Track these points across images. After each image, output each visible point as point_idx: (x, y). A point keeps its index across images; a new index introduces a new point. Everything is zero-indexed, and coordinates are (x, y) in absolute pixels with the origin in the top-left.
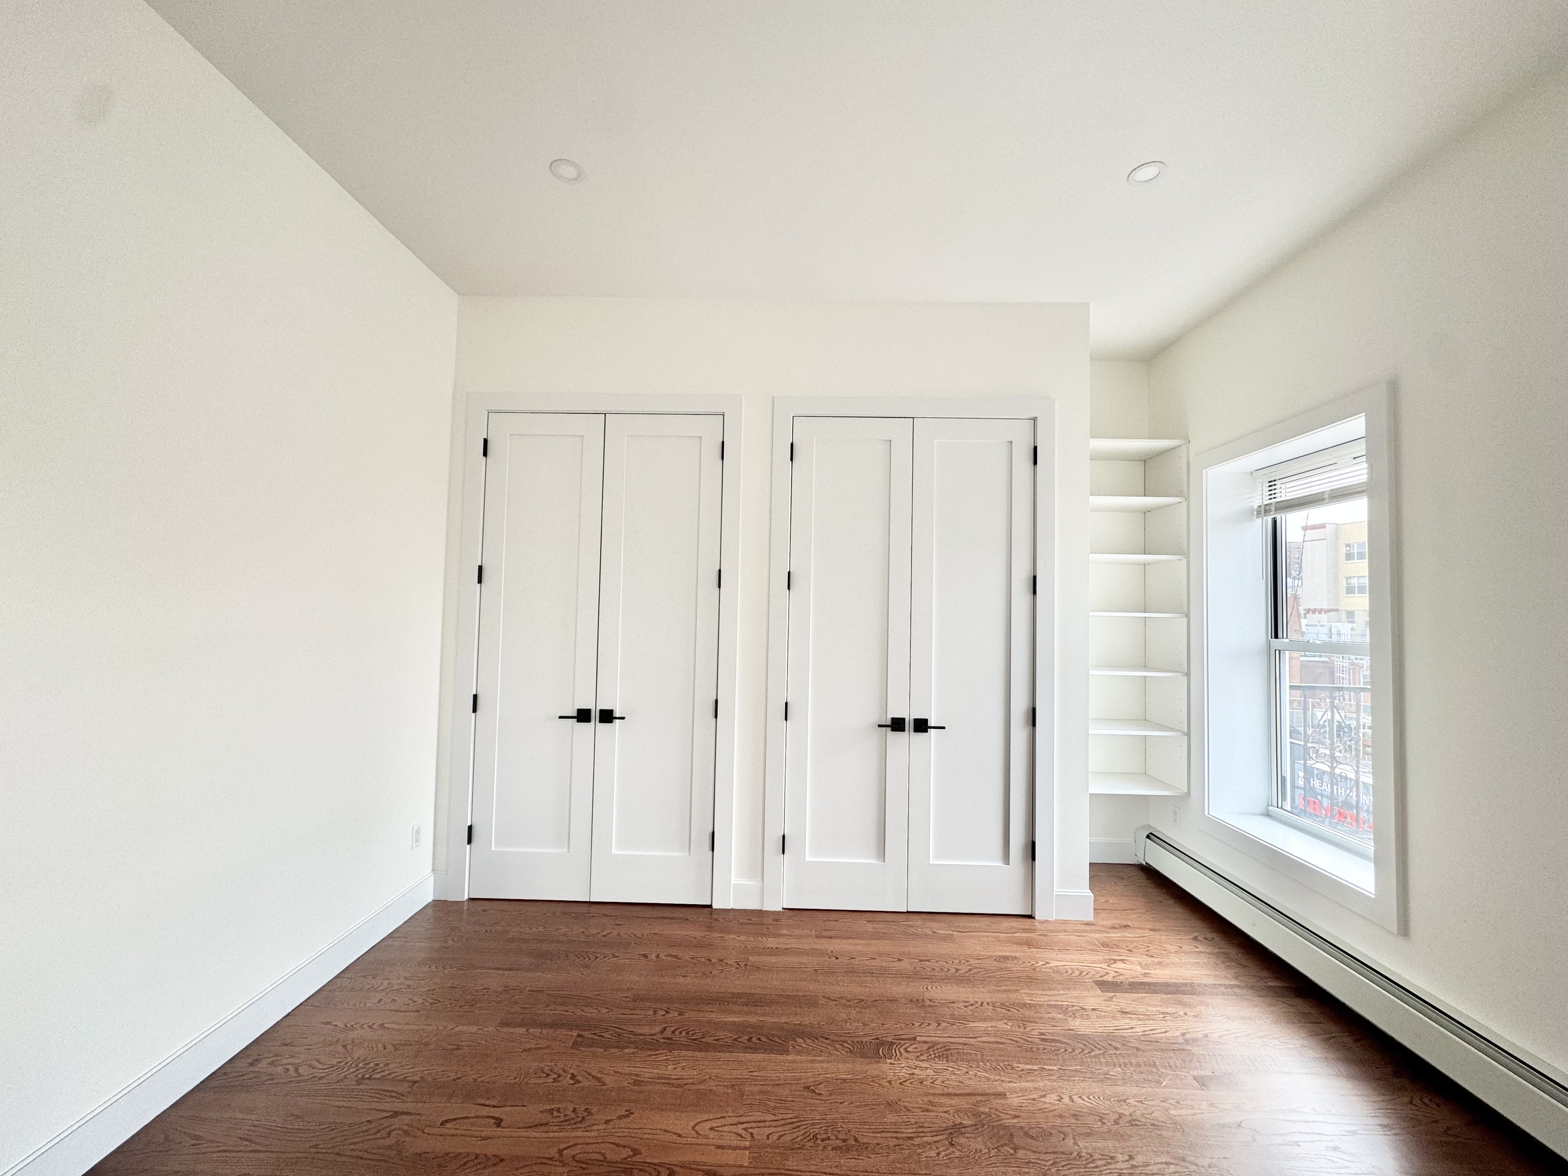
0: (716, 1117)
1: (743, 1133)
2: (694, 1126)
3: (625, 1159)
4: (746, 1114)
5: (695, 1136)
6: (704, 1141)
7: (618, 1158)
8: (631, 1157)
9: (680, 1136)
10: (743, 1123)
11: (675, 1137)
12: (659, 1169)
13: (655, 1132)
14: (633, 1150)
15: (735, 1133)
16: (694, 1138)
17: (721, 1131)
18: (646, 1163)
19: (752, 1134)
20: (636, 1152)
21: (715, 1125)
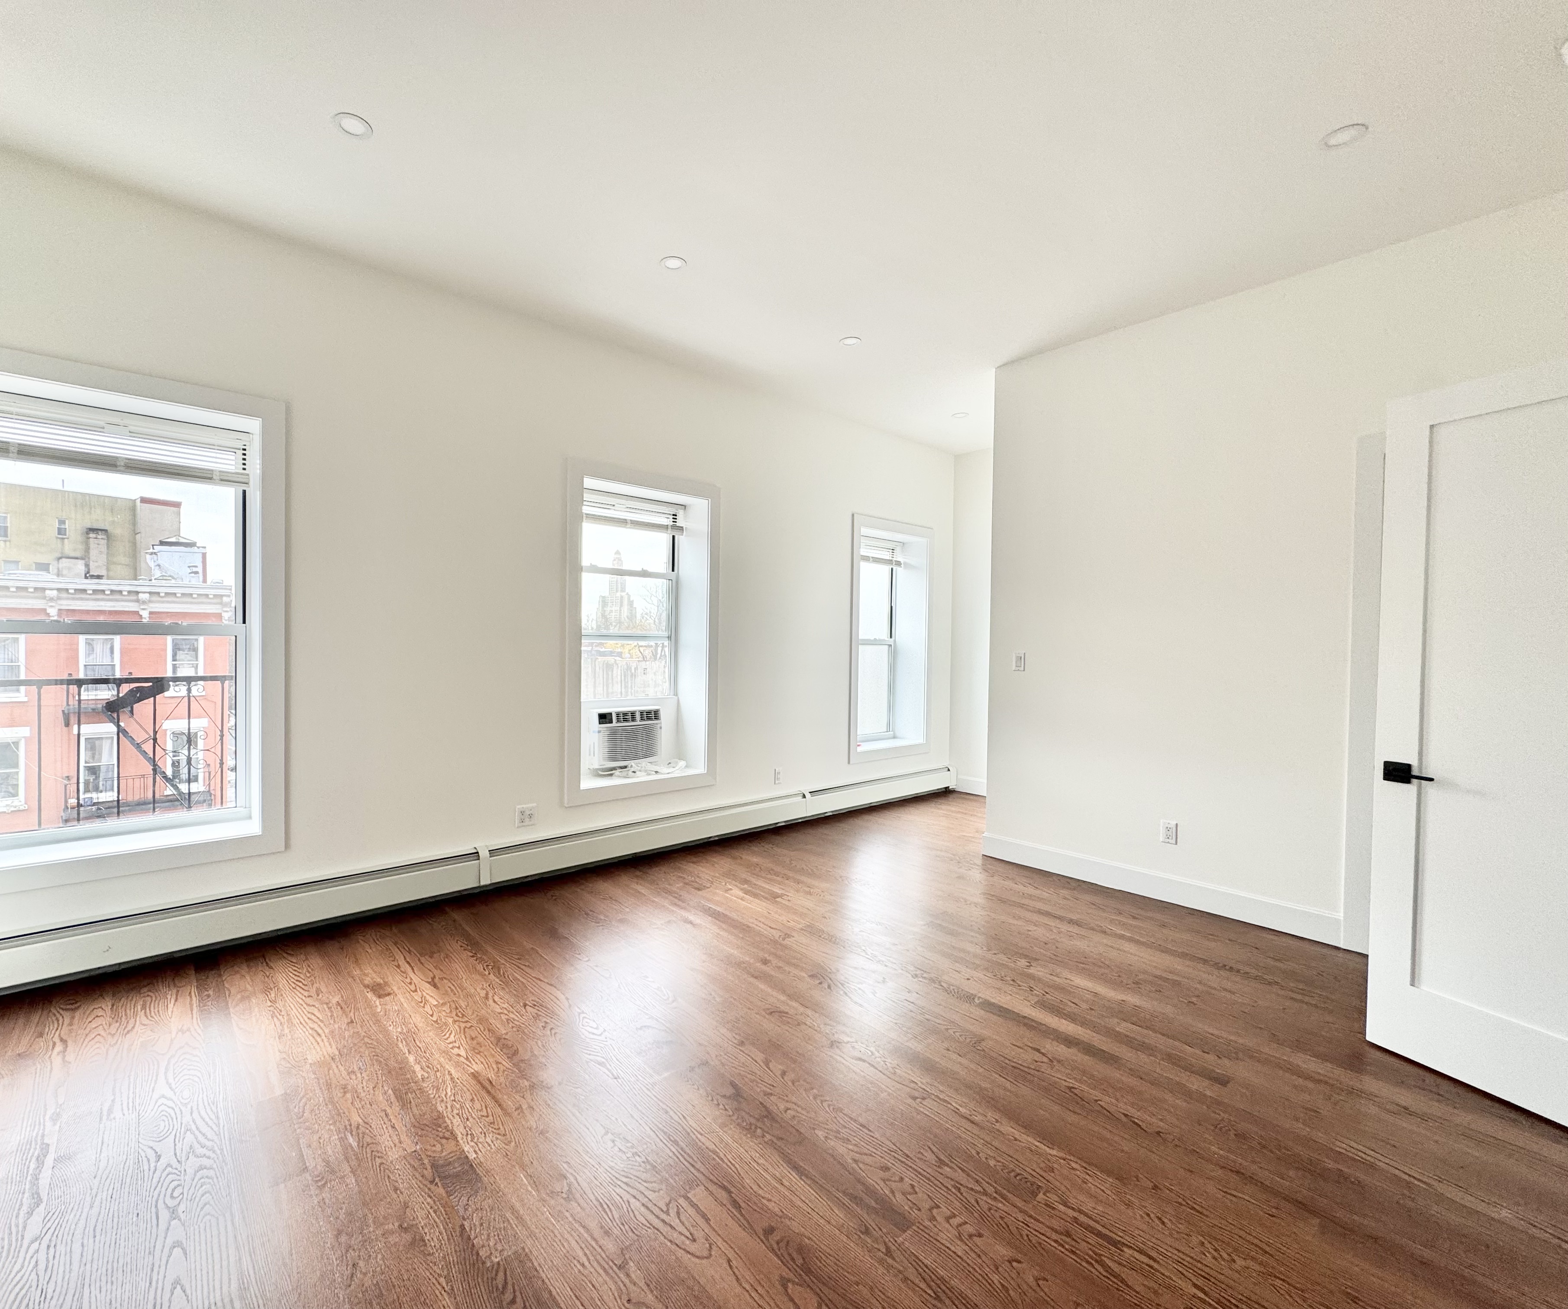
0: (678, 1249)
1: (673, 1212)
2: (707, 1258)
3: (801, 1285)
4: (649, 1225)
5: (714, 1247)
6: (712, 1235)
7: (808, 1294)
8: (793, 1283)
9: (729, 1261)
10: (663, 1221)
11: (734, 1263)
12: (775, 1246)
13: (748, 1287)
14: (785, 1288)
15: (679, 1217)
16: (718, 1246)
17: (688, 1230)
18: (782, 1262)
19: (667, 1205)
20: (784, 1282)
21: (688, 1242)
